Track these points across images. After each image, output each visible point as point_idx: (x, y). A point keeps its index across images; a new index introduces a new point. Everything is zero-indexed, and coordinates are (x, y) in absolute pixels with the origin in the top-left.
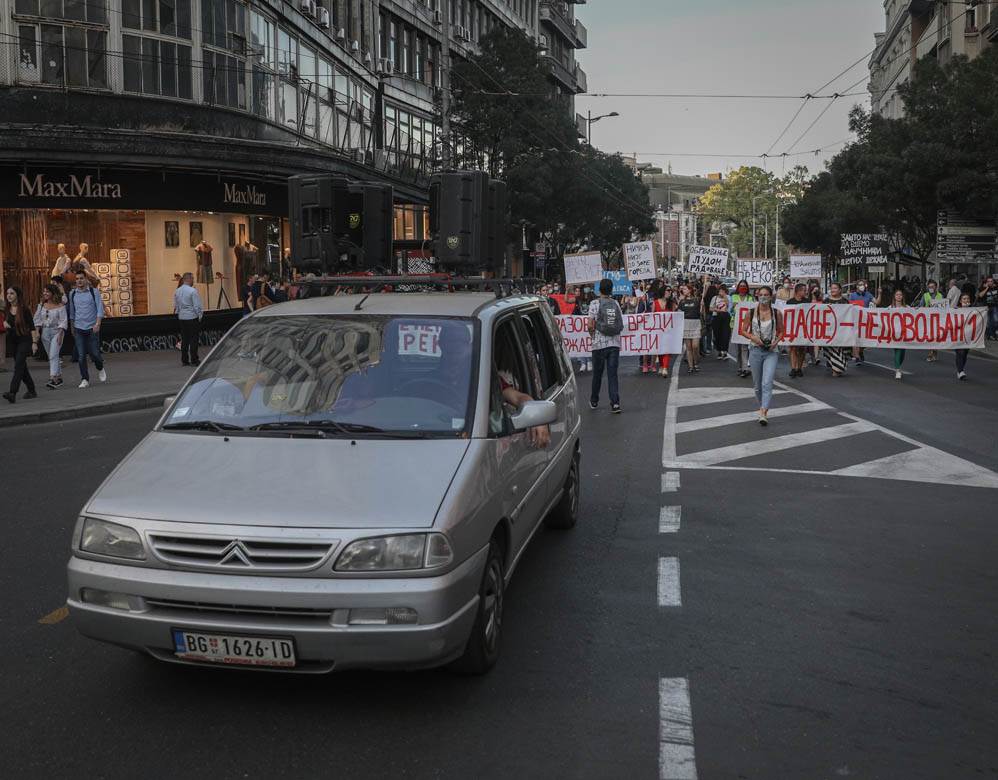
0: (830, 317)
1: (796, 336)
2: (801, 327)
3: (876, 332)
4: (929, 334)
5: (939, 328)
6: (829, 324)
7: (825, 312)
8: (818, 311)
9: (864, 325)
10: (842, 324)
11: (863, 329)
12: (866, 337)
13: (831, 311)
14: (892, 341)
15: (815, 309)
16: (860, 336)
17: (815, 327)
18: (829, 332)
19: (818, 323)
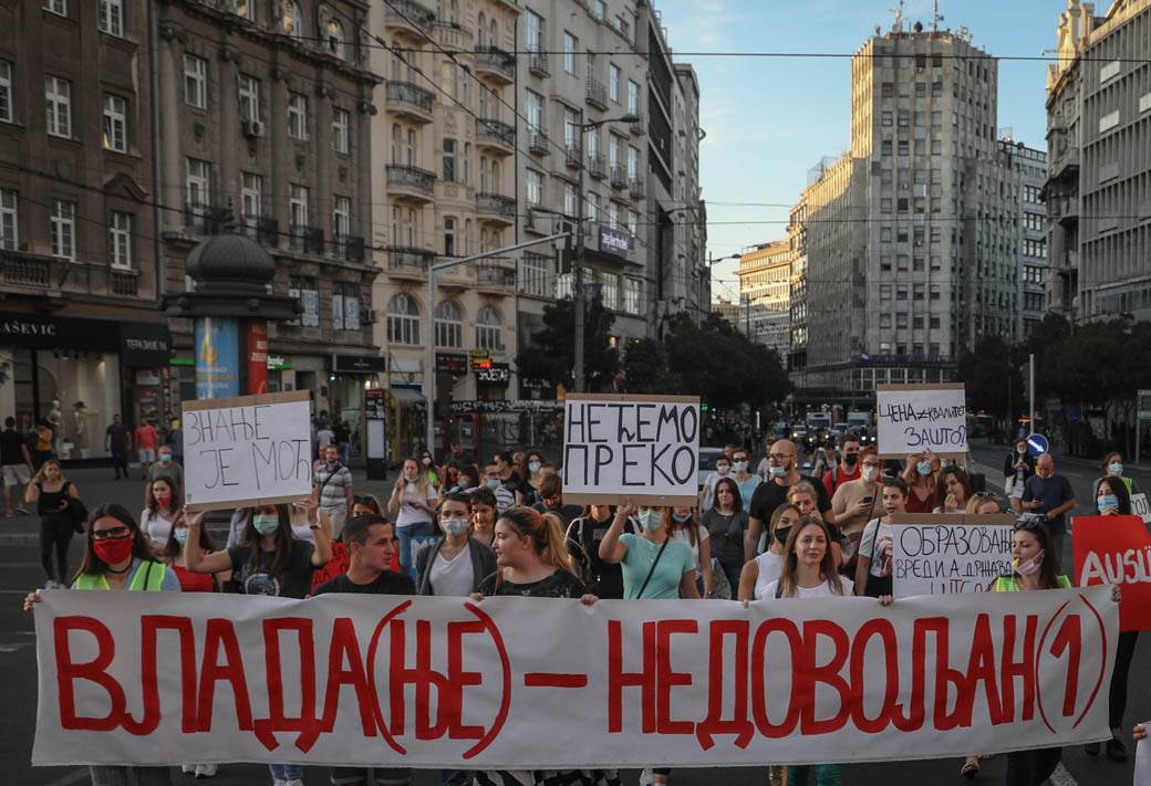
0: (477, 652)
1: (328, 724)
2: (348, 692)
3: (688, 705)
4: (904, 699)
5: (944, 672)
6: (475, 679)
7: (456, 630)
8: (424, 628)
9: (632, 679)
10: (534, 679)
11: (632, 696)
12: (648, 728)
13: (483, 622)
14: (758, 736)
15: (409, 618)
16: (615, 724)
17: (410, 689)
18: (476, 708)
19: (423, 674)
